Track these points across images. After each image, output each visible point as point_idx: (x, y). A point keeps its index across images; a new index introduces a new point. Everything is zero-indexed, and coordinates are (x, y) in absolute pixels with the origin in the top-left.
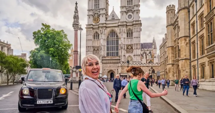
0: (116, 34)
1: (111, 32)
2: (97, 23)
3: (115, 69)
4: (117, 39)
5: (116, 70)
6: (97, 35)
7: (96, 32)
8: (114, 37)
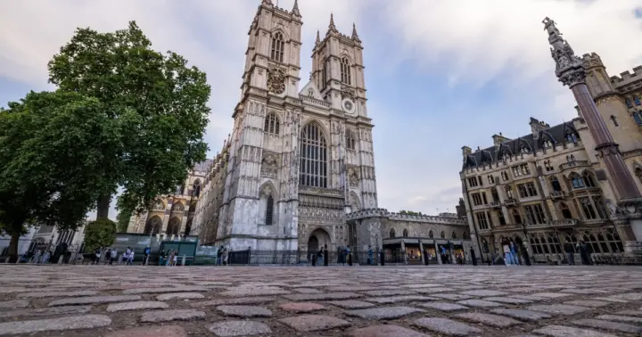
0: (321, 134)
1: (309, 126)
2: (278, 92)
3: (331, 226)
4: (323, 146)
5: (334, 228)
6: (275, 122)
7: (273, 114)
8: (317, 139)
